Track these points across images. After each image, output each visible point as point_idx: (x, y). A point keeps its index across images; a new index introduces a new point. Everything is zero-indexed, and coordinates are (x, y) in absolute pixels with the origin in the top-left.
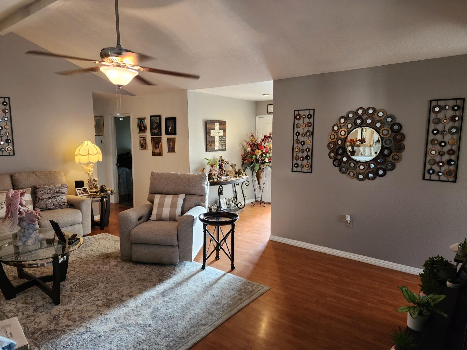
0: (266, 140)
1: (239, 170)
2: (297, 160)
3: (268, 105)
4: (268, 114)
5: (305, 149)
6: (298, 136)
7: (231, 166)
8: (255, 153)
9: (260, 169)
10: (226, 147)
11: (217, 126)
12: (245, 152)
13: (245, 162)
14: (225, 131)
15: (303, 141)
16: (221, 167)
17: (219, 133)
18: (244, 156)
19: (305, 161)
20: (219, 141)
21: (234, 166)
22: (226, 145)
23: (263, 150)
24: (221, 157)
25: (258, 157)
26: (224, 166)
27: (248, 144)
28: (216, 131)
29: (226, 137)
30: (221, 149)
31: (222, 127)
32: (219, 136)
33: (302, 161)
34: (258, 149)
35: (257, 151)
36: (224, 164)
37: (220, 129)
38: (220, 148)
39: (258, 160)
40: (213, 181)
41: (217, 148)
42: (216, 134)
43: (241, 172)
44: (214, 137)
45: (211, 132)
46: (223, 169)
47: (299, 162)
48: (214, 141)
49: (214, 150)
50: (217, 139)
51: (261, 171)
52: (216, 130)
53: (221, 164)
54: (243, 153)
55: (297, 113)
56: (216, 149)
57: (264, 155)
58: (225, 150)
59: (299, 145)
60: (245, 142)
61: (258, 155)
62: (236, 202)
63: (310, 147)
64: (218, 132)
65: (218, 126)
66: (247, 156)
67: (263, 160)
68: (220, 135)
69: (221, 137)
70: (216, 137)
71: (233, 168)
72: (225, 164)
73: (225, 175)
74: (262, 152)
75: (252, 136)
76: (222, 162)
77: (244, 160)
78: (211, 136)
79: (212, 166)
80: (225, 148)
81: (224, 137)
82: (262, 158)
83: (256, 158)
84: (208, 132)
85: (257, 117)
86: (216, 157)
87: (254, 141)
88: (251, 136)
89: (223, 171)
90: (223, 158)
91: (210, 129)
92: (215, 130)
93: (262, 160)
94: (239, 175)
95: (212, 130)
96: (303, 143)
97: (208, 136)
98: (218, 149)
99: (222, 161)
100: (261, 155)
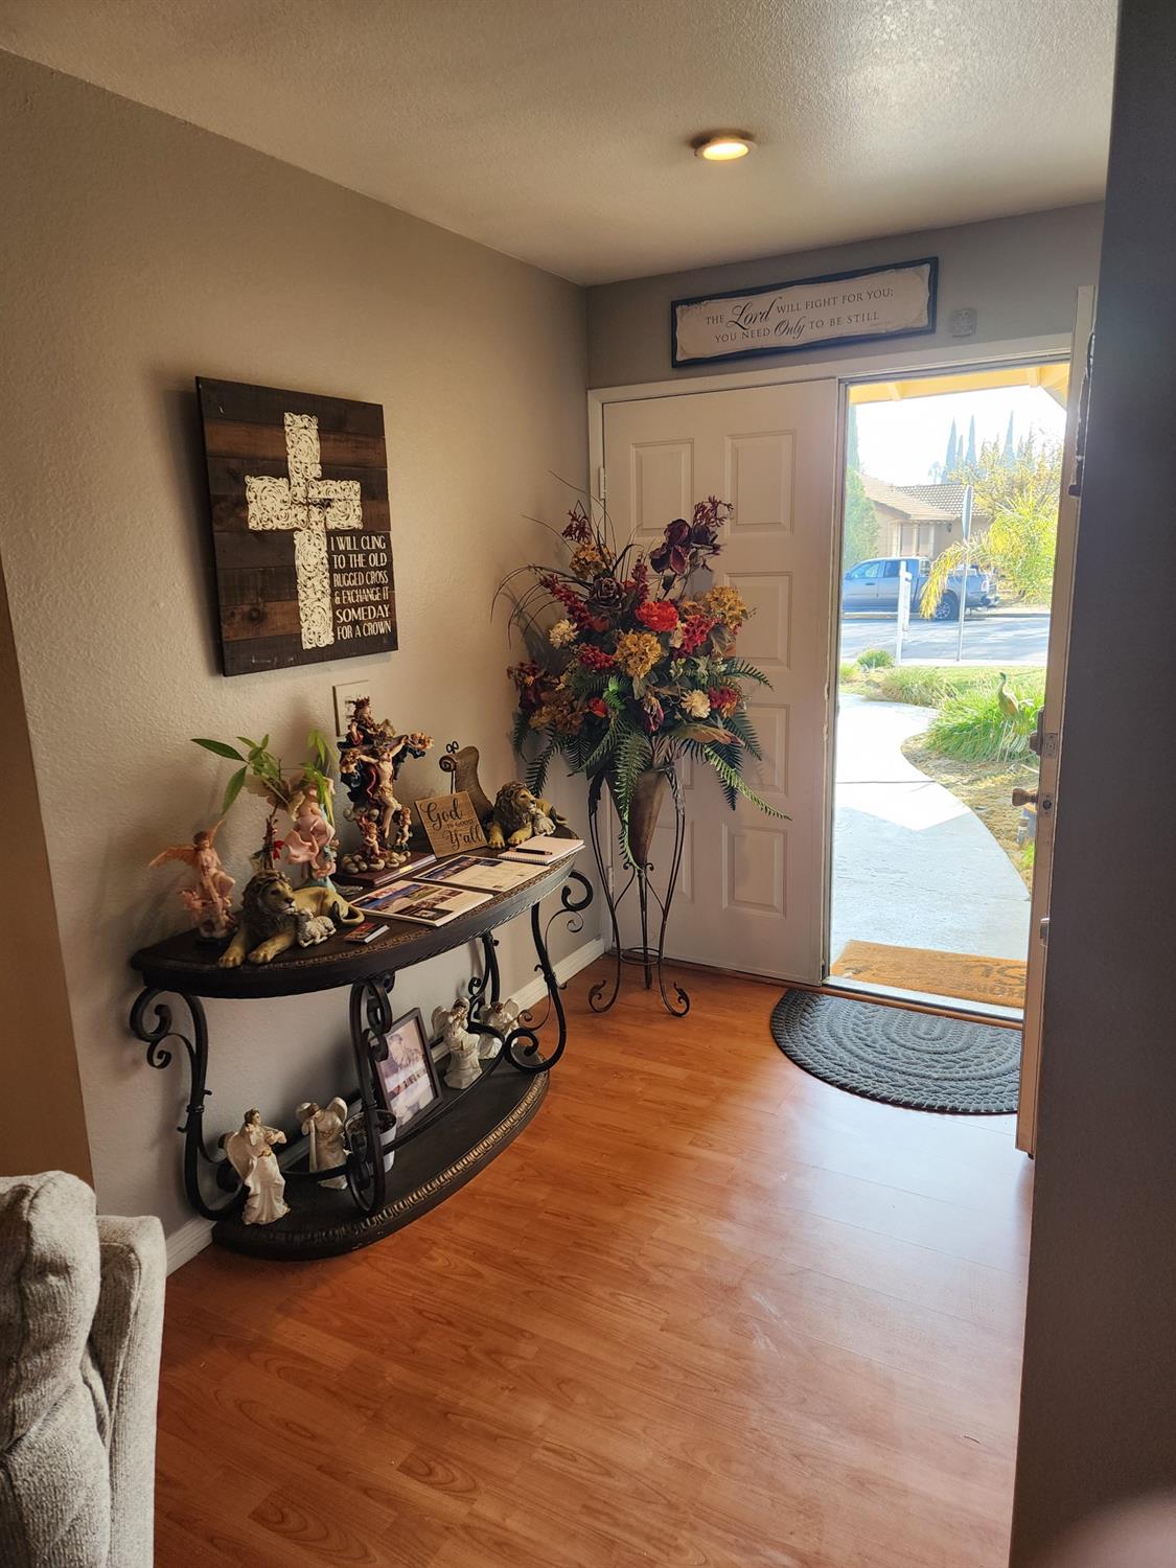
0: (680, 559)
1: (507, 794)
3: (674, 305)
4: (675, 373)
7: (445, 764)
8: (618, 657)
9: (649, 765)
10: (392, 617)
11: (302, 445)
12: (530, 647)
13: (540, 719)
14: (375, 493)
16: (363, 789)
17: (326, 504)
18: (530, 680)
20: (332, 571)
21: (470, 758)
22: (390, 602)
23: (669, 635)
24: (361, 705)
25: (638, 687)
26: (386, 783)
27: (554, 592)
28: (300, 492)
29: (387, 541)
30: (355, 638)
31: (345, 453)
32: (332, 534)
34: (640, 626)
35: (630, 639)
36: (387, 768)
37: (331, 470)
38: (348, 632)
39: (639, 704)
40: (295, 946)
41: (317, 627)
42: (302, 516)
43: (527, 810)
44: (283, 541)
45: (250, 495)
46: (383, 806)
48: (284, 580)
49: (288, 652)
50: (310, 555)
51: (651, 777)
52: (296, 478)
53: (365, 768)
54: (517, 655)
56: (307, 646)
57: (677, 668)
58: (388, 642)
60: (531, 578)
61: (640, 673)
62: (489, 1014)
64: (313, 493)
65: (317, 445)
66: (546, 674)
67: (672, 705)
68: (332, 525)
69: (344, 544)
70: (299, 538)
71: (458, 785)
72: (397, 760)
73: (400, 850)
74: (665, 645)
75: (579, 529)
76: (373, 753)
77: (528, 705)
78: (256, 533)
79: (282, 797)
80: (383, 628)
81: (377, 542)
82: (665, 692)
83: (625, 694)
84: (213, 492)
85: (595, 399)
86: (322, 711)
87: (597, 566)
88: (568, 532)
89: (380, 822)
90: (376, 714)
91: (234, 464)
92: (286, 475)
93: (665, 703)
94: (507, 835)
95: (258, 473)
97: (221, 537)
98: (327, 639)
99: (368, 740)
100: (661, 671)
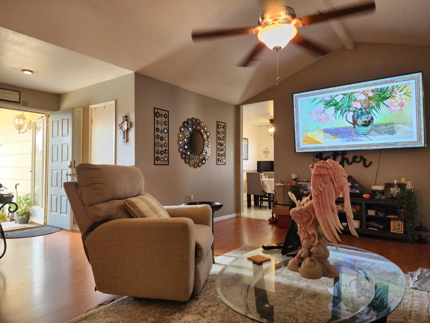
2: (158, 153)
5: (163, 144)
6: (158, 131)
15: (162, 137)
19: (164, 155)
33: (162, 154)
47: (160, 156)
55: (156, 110)
59: (159, 140)
63: (167, 142)
96: (162, 139)
